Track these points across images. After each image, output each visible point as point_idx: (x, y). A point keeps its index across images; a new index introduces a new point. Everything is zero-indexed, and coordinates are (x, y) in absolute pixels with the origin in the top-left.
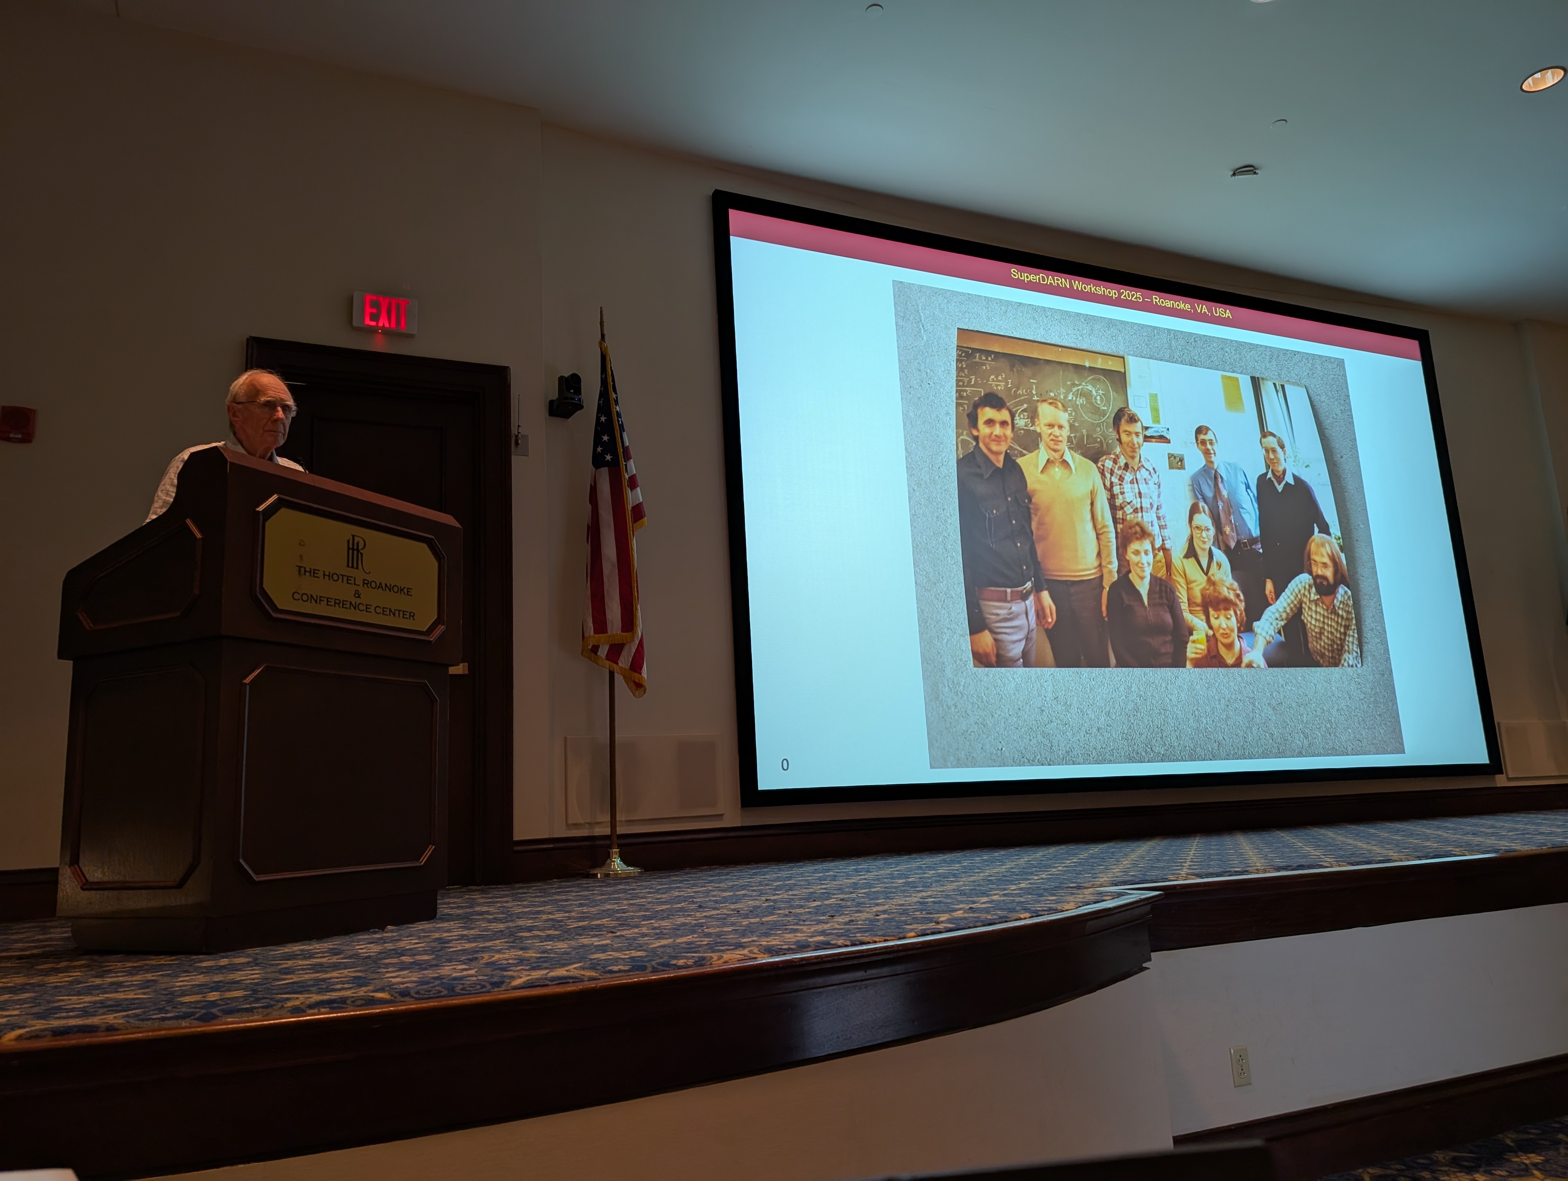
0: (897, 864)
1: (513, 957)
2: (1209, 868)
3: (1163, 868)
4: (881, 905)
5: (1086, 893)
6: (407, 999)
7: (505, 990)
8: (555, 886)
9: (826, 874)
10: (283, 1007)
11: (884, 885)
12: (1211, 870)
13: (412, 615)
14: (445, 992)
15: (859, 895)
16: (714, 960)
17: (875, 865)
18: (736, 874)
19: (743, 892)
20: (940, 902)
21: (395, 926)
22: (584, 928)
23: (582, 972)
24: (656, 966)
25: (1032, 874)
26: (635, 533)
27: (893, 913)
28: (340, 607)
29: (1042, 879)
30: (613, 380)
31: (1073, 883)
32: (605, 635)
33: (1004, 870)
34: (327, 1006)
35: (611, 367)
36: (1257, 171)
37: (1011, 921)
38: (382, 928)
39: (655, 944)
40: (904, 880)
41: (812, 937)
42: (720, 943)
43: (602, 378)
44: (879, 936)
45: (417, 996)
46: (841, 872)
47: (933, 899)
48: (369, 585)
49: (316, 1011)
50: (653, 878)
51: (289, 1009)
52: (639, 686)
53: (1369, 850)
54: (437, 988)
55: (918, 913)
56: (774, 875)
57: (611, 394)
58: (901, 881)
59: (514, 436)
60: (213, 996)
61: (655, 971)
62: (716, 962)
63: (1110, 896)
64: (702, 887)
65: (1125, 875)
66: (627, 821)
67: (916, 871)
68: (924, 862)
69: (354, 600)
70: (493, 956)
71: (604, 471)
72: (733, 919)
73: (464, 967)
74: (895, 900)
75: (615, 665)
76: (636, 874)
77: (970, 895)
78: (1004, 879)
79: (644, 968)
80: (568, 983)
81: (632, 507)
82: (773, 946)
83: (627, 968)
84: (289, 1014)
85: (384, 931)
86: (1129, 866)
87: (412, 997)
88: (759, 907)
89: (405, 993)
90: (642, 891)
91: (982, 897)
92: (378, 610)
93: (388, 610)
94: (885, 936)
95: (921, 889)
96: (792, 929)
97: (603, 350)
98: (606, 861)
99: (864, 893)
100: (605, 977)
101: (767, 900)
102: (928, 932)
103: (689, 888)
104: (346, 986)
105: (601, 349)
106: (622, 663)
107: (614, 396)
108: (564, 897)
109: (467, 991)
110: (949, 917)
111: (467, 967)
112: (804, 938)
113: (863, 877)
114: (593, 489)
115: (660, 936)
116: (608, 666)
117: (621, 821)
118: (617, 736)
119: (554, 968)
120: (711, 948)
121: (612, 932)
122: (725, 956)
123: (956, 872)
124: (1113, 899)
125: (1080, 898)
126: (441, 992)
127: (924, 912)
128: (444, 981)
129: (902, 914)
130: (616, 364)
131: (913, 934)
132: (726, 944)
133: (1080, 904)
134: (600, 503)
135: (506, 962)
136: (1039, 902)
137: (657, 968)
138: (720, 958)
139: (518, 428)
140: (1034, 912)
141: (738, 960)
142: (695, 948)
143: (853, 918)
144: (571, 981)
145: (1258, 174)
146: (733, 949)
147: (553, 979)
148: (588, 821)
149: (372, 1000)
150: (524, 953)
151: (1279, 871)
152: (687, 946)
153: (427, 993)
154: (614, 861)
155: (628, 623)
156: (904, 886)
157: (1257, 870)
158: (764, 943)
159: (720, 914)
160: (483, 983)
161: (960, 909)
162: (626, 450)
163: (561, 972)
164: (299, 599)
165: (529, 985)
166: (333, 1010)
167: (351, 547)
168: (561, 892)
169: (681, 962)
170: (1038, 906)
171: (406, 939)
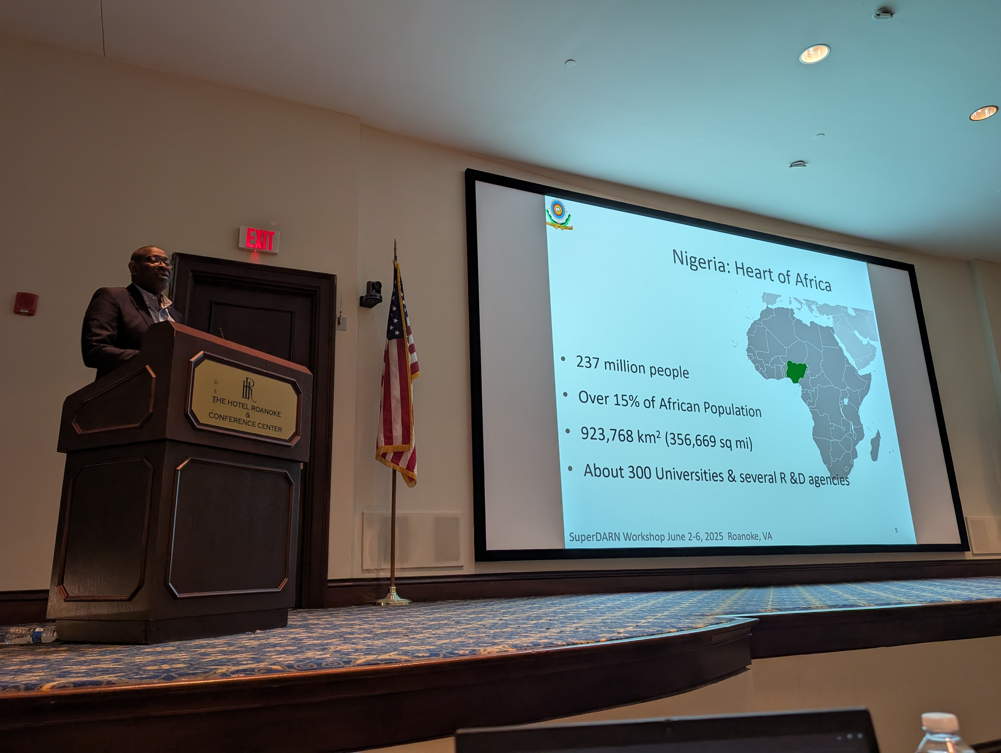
0: (578, 601)
1: (350, 648)
2: (785, 605)
3: (755, 605)
4: (577, 623)
5: (708, 618)
6: (292, 670)
7: (353, 666)
8: (355, 610)
9: (534, 606)
10: (215, 673)
11: (574, 613)
12: (787, 607)
13: (280, 429)
14: (316, 666)
15: (560, 618)
16: (481, 651)
17: (564, 601)
18: (473, 605)
19: (483, 615)
20: (615, 622)
21: (261, 630)
22: (387, 633)
23: (399, 657)
24: (445, 654)
25: (669, 607)
26: (412, 381)
27: (587, 628)
28: (237, 423)
29: (677, 610)
30: (401, 285)
31: (698, 612)
32: (392, 446)
33: (650, 605)
34: (243, 673)
35: (400, 276)
36: (806, 165)
37: (665, 633)
38: (253, 631)
39: (438, 642)
40: (586, 610)
41: (540, 640)
42: (481, 642)
43: (394, 283)
44: (584, 640)
45: (298, 668)
46: (543, 605)
47: (610, 621)
48: (255, 409)
49: (237, 675)
50: (419, 607)
51: (220, 674)
52: (411, 480)
53: (887, 597)
54: (310, 664)
55: (603, 628)
56: (499, 606)
57: (400, 294)
58: (584, 610)
59: (337, 318)
60: (166, 667)
61: (445, 656)
62: (483, 653)
63: (725, 620)
64: (454, 612)
65: (731, 608)
66: (401, 569)
67: (593, 605)
68: (596, 600)
69: (246, 419)
70: (337, 648)
71: (394, 342)
72: (483, 630)
73: (321, 653)
74: (585, 621)
75: (396, 466)
76: (407, 604)
77: (633, 619)
78: (652, 610)
79: (438, 655)
80: (393, 662)
81: (411, 365)
82: (517, 644)
83: (427, 655)
84: (220, 677)
85: (254, 633)
86: (732, 604)
87: (295, 669)
88: (497, 623)
89: (290, 666)
90: (415, 614)
91: (642, 619)
92: (260, 425)
93: (266, 426)
94: (587, 640)
95: (599, 615)
96: (524, 635)
97: (395, 266)
98: (387, 594)
99: (563, 617)
100: (415, 660)
101: (500, 620)
102: (614, 638)
103: (445, 612)
104: (249, 662)
105: (394, 265)
106: (401, 464)
107: (402, 295)
108: (365, 616)
109: (329, 666)
110: (625, 630)
111: (323, 653)
112: (535, 640)
113: (559, 608)
114: (387, 353)
115: (440, 638)
116: (392, 466)
117: (397, 568)
118: (397, 512)
119: (379, 654)
120: (477, 644)
121: (407, 636)
122: (488, 649)
123: (619, 606)
124: (727, 622)
125: (706, 621)
126: (313, 666)
127: (607, 628)
128: (312, 660)
129: (593, 628)
130: (403, 274)
131: (604, 639)
132: (485, 643)
133: (707, 625)
134: (390, 361)
135: (347, 651)
136: (680, 623)
137: (446, 655)
138: (485, 650)
139: (340, 313)
140: (679, 629)
141: (497, 652)
142: (466, 644)
143: (562, 630)
144: (394, 661)
145: (806, 166)
146: (492, 646)
147: (383, 660)
148: (376, 568)
149: (270, 670)
150: (356, 646)
151: (831, 608)
152: (460, 644)
153: (304, 667)
154: (392, 595)
155: (407, 438)
156: (587, 613)
157: (817, 607)
158: (511, 643)
159: (473, 627)
160: (339, 662)
161: (630, 626)
162: (408, 328)
163: (386, 656)
164: (213, 417)
165: (368, 663)
166: (247, 675)
167: (245, 385)
168: (361, 613)
169: (461, 652)
170: (680, 625)
171: (272, 638)
